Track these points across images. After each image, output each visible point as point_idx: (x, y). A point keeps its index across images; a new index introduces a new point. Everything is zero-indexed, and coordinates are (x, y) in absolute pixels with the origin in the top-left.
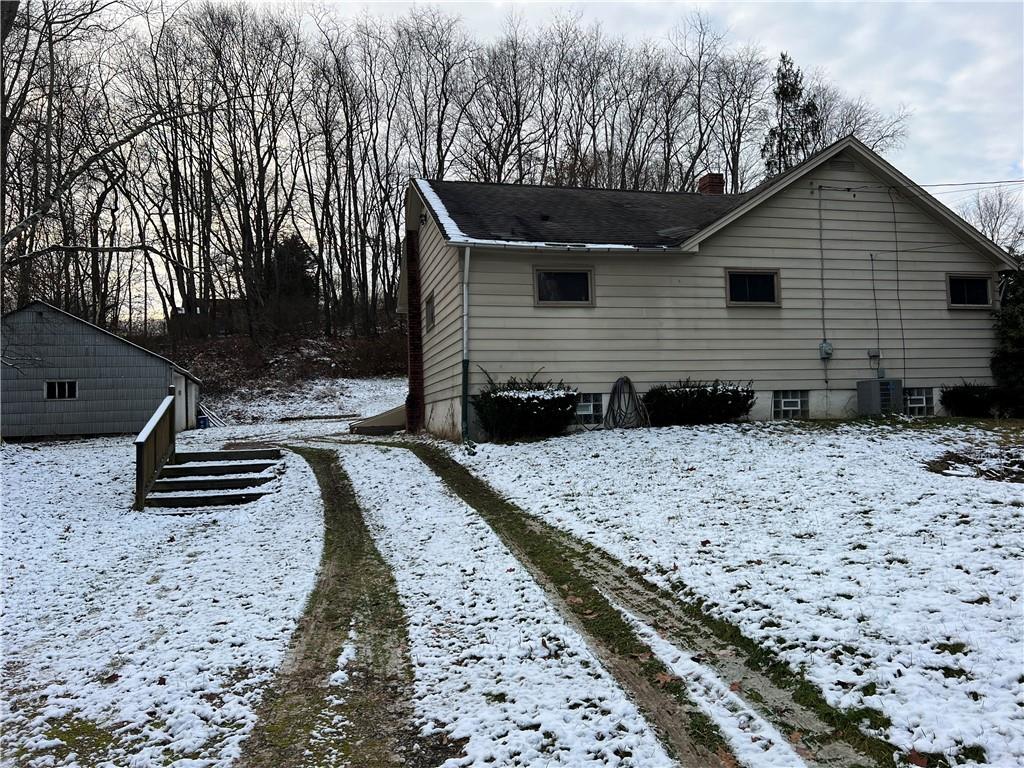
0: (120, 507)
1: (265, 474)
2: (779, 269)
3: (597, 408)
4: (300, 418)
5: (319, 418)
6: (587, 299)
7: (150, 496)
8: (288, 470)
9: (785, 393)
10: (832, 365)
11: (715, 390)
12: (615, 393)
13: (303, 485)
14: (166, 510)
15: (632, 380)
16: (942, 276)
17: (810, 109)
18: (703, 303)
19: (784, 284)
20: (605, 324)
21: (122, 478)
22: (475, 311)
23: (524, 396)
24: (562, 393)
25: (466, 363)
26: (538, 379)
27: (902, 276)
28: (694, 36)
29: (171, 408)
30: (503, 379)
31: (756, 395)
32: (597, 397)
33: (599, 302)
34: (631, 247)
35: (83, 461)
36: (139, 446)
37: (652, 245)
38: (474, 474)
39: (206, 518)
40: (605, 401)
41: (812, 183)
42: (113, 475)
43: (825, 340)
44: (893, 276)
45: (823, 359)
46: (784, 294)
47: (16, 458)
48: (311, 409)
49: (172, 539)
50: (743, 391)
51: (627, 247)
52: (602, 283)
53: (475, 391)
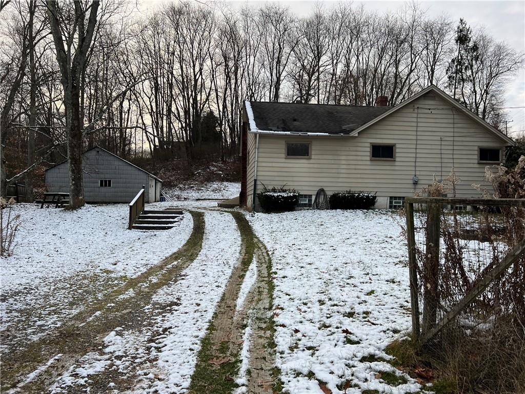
0: (124, 228)
1: (176, 220)
2: (396, 144)
3: (310, 201)
4: (205, 199)
5: (213, 199)
6: (308, 156)
7: (134, 225)
8: (184, 219)
9: (395, 198)
10: (418, 186)
11: (359, 195)
12: (318, 195)
13: (188, 224)
14: (139, 230)
15: (325, 189)
16: (476, 148)
17: (475, 48)
18: (359, 158)
19: (398, 150)
20: (316, 166)
21: (125, 218)
22: (260, 160)
23: (276, 195)
24: (291, 194)
25: (255, 181)
26: (284, 188)
27: (455, 148)
28: (410, 12)
29: (143, 193)
30: (270, 188)
31: (377, 198)
32: (310, 196)
33: (313, 157)
34: (327, 134)
35: (112, 211)
36: (131, 207)
37: (337, 133)
38: (250, 224)
39: (152, 233)
40: (313, 198)
41: (414, 106)
42: (122, 217)
43: (415, 175)
44: (451, 148)
45: (414, 184)
46: (397, 155)
47: (89, 209)
48: (209, 196)
49: (139, 239)
50: (371, 196)
51: (326, 134)
52: (315, 149)
53: (259, 192)
